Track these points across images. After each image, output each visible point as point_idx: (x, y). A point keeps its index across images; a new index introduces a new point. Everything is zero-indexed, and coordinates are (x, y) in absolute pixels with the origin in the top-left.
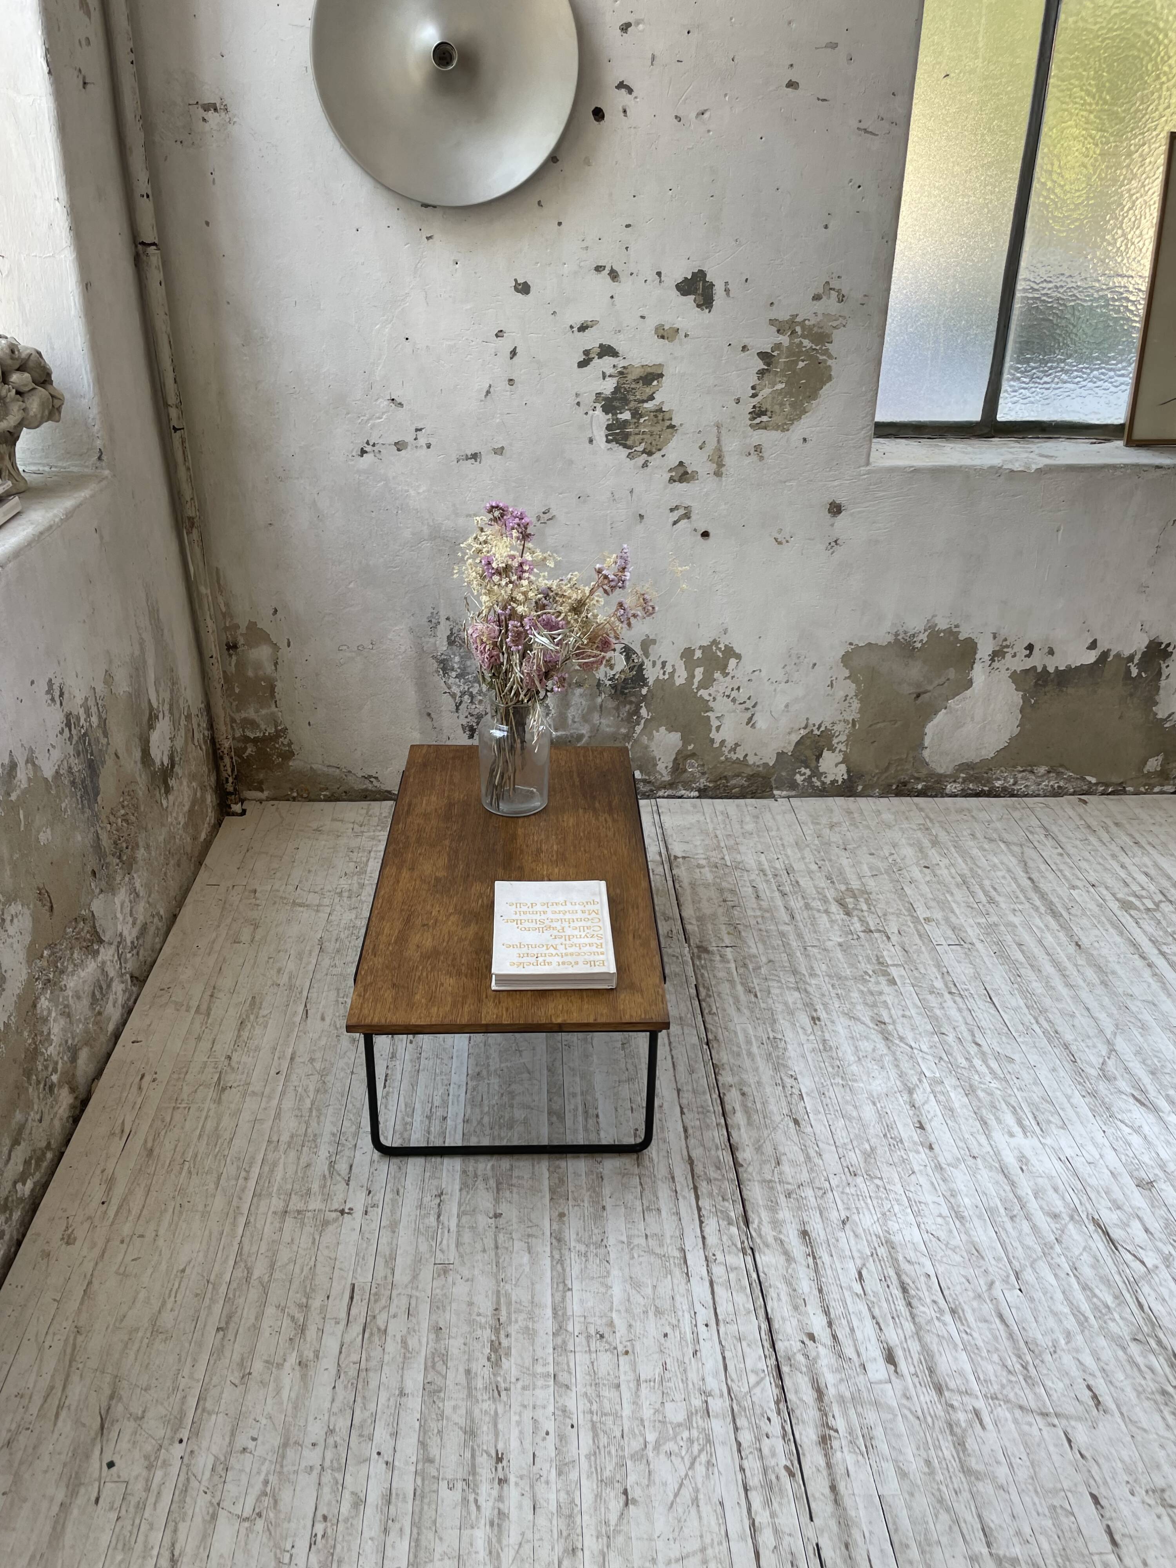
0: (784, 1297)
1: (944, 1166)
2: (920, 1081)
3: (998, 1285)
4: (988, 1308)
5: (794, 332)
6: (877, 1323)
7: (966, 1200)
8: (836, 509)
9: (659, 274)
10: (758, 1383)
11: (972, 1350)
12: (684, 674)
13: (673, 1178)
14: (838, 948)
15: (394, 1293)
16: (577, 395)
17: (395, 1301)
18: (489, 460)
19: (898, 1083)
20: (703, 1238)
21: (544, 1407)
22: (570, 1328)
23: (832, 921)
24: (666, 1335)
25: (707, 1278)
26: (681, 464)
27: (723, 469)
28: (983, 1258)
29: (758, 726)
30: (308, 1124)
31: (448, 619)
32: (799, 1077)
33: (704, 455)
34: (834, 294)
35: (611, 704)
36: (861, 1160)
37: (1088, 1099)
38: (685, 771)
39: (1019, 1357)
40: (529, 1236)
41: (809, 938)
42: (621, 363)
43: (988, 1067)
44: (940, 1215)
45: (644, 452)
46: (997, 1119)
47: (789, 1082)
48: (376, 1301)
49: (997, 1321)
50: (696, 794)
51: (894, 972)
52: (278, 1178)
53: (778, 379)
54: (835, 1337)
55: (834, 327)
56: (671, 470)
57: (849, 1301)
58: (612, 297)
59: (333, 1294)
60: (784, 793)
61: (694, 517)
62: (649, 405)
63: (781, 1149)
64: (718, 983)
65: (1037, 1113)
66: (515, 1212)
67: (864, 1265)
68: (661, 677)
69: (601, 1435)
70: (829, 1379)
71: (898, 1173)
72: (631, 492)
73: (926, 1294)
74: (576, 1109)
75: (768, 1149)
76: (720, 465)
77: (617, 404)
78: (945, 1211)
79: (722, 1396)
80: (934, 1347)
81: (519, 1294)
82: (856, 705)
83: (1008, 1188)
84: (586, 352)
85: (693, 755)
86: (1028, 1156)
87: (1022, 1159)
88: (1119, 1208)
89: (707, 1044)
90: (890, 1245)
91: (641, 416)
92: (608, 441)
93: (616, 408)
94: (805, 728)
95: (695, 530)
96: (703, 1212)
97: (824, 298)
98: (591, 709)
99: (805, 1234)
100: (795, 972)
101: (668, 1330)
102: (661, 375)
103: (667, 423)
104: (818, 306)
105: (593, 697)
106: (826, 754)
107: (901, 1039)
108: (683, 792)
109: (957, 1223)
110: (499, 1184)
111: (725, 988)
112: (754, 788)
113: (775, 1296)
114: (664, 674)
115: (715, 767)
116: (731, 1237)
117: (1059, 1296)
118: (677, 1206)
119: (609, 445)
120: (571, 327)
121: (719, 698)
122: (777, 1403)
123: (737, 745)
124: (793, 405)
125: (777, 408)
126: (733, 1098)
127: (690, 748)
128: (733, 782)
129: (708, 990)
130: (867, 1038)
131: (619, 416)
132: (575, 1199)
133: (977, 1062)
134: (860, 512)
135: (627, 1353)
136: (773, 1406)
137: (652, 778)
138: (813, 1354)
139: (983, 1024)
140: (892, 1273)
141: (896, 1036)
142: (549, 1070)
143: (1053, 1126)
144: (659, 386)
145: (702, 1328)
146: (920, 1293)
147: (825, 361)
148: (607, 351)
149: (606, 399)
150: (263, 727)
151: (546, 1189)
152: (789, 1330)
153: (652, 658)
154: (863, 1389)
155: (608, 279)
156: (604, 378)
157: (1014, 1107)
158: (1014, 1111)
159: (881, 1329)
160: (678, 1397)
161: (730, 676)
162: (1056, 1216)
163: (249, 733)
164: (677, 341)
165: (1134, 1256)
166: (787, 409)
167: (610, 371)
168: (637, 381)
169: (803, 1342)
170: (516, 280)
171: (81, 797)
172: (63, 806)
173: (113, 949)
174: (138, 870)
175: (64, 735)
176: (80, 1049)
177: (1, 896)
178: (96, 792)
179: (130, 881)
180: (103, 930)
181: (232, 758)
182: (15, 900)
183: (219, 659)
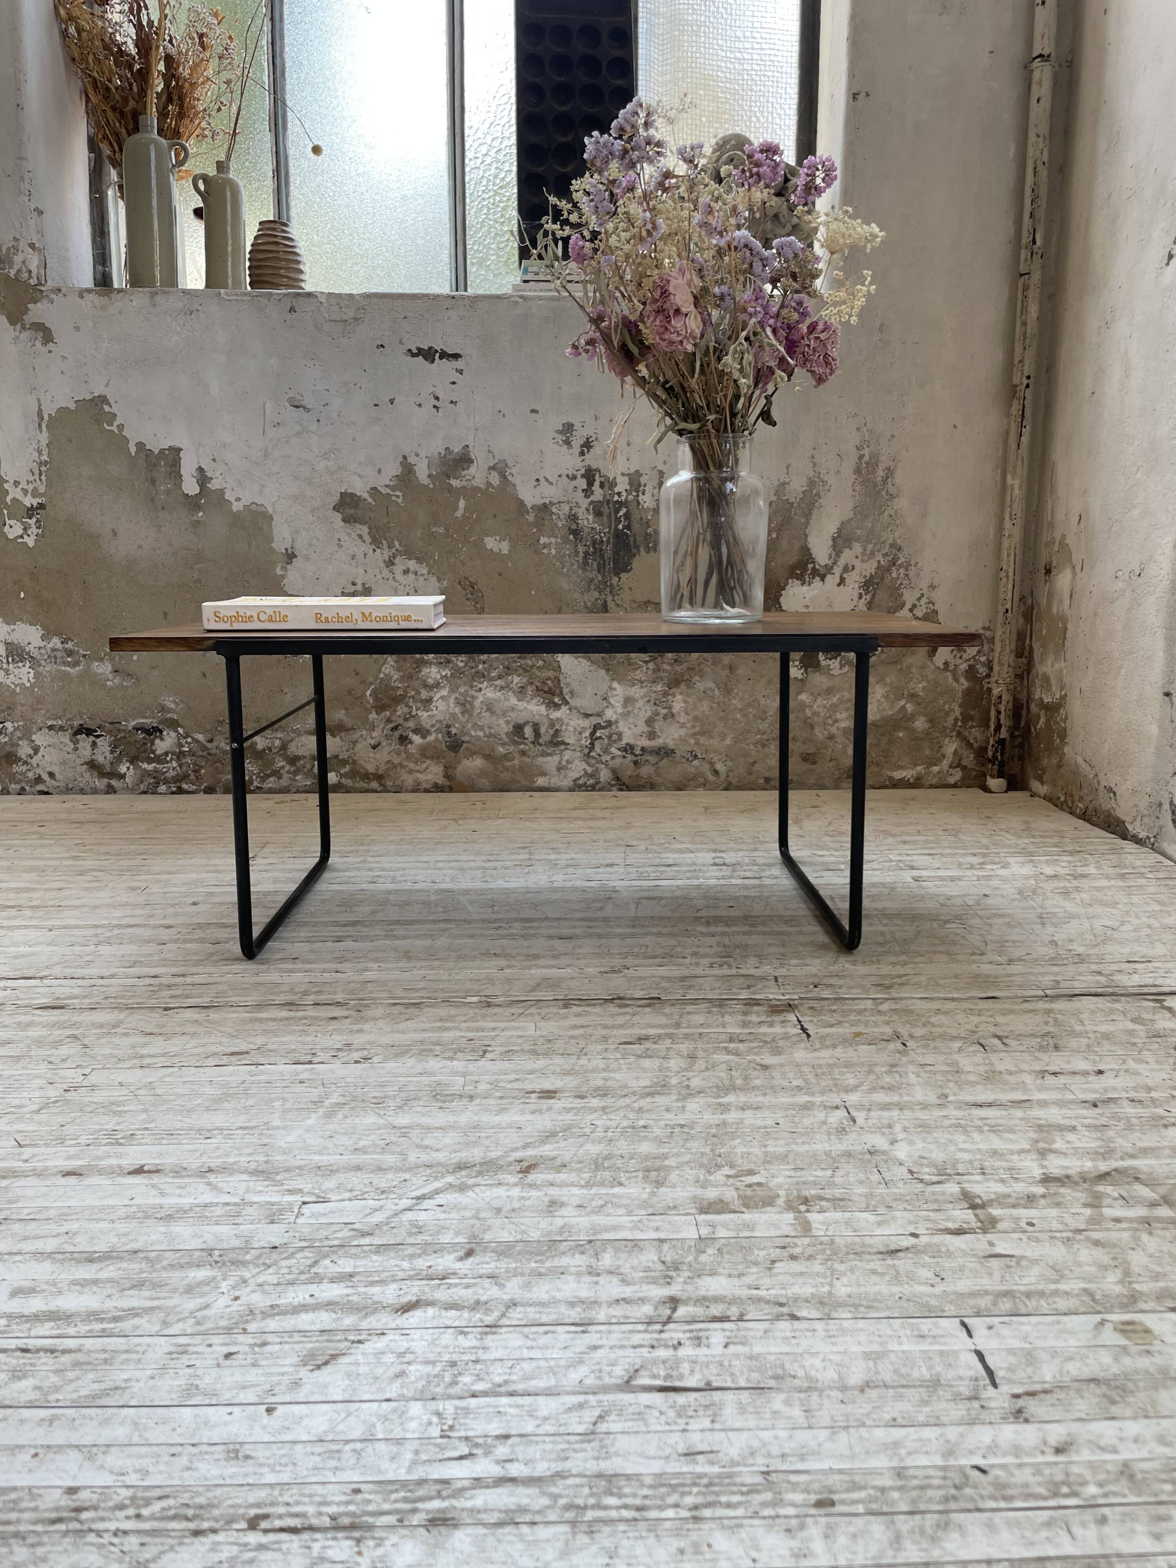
2: (293, 1193)
19: (297, 1163)
150: (1053, 688)
171: (586, 553)
172: (543, 540)
173: (587, 723)
174: (688, 695)
175: (575, 483)
176: (473, 754)
177: (397, 543)
178: (621, 566)
179: (666, 694)
180: (572, 692)
181: (999, 713)
182: (420, 560)
183: (1011, 574)
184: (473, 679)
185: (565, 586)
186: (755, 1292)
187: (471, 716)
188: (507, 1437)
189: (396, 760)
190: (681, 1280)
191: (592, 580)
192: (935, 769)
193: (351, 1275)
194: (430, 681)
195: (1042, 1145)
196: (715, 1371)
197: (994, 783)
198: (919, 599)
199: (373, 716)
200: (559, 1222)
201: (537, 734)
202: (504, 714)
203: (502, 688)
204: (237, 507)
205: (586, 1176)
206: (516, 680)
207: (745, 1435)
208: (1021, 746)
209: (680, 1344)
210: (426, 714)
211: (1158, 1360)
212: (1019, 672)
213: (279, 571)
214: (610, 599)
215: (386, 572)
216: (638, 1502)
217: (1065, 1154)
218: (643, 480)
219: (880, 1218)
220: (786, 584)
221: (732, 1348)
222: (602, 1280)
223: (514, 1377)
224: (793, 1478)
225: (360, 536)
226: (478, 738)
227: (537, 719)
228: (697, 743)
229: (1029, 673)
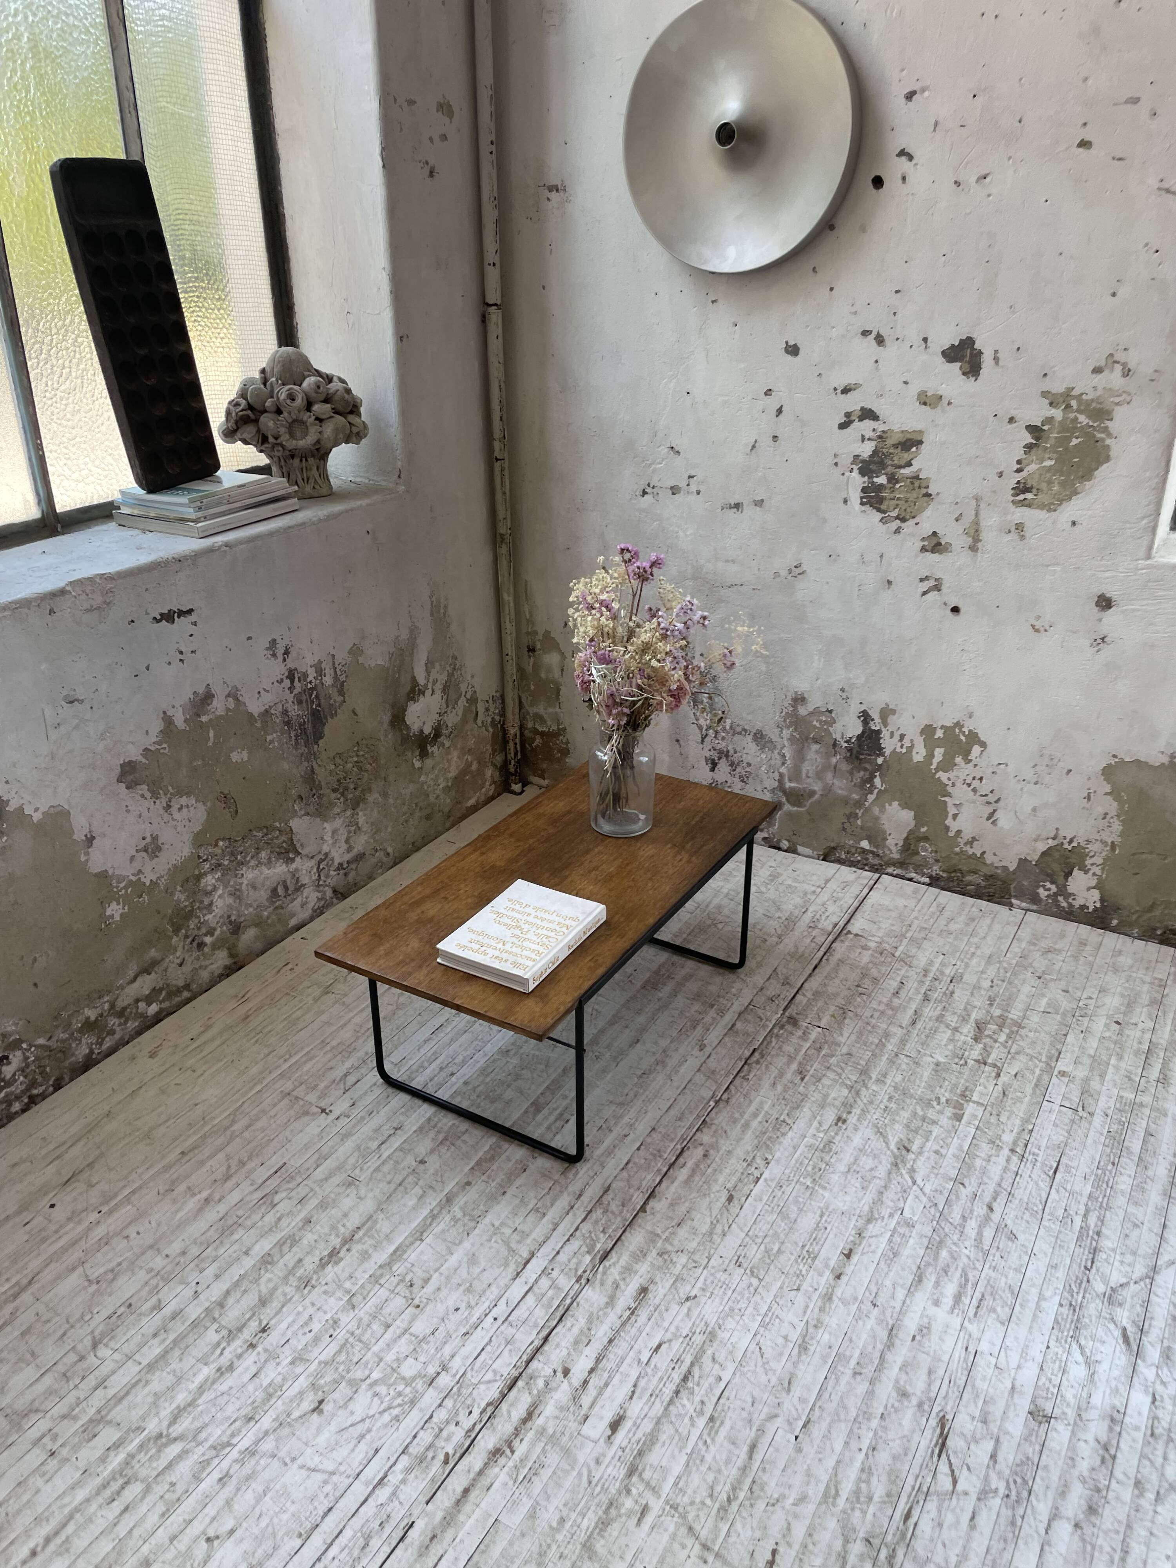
0: (576, 1330)
1: (834, 1298)
2: (891, 1215)
3: (779, 1422)
4: (749, 1434)
5: (1068, 406)
6: (633, 1392)
7: (826, 1337)
8: (1105, 603)
9: (925, 340)
10: (489, 1382)
11: (694, 1459)
12: (923, 752)
13: (580, 1195)
14: (932, 1066)
15: (305, 1182)
16: (836, 455)
17: (299, 1189)
18: (749, 511)
19: (866, 1208)
20: (558, 1253)
21: (325, 1312)
22: (394, 1268)
23: (951, 1040)
24: (457, 1309)
25: (529, 1285)
26: (935, 534)
27: (979, 545)
28: (789, 1391)
29: (1000, 823)
30: (357, 1038)
31: (702, 655)
32: (772, 1163)
33: (959, 528)
34: (1118, 368)
35: (845, 767)
36: (759, 1256)
37: (1065, 1310)
38: (917, 853)
39: (734, 1489)
40: (431, 1187)
41: (911, 1048)
42: (880, 427)
43: (980, 1234)
44: (786, 1338)
45: (897, 518)
46: (937, 1284)
47: (759, 1161)
48: (288, 1182)
49: (746, 1449)
50: (927, 880)
51: (970, 1109)
52: (305, 1069)
53: (1047, 456)
54: (585, 1382)
55: (1117, 404)
56: (923, 539)
57: (628, 1361)
58: (876, 361)
59: (267, 1164)
60: (1024, 905)
61: (944, 589)
62: (906, 471)
63: (693, 1214)
64: (777, 1055)
65: (986, 1297)
66: (437, 1166)
67: (670, 1341)
68: (898, 750)
69: (344, 1353)
70: (549, 1410)
71: (783, 1283)
72: (881, 556)
73: (703, 1392)
74: (555, 1109)
75: (682, 1209)
76: (976, 539)
77: (873, 467)
78: (794, 1336)
79: (455, 1375)
80: (663, 1437)
81: (383, 1225)
82: (1117, 826)
83: (880, 1347)
84: (848, 415)
85: (926, 839)
86: (933, 1331)
87: (924, 1330)
88: (985, 1422)
89: (717, 1102)
90: (712, 1336)
91: (897, 482)
92: (862, 504)
93: (872, 472)
94: (1054, 838)
95: (945, 604)
96: (578, 1233)
97: (1106, 372)
98: (826, 768)
99: (644, 1290)
100: (864, 1072)
101: (463, 1306)
102: (921, 442)
103: (924, 491)
104: (1099, 380)
105: (827, 756)
106: (1076, 872)
107: (912, 1171)
108: (913, 875)
109: (796, 1351)
110: (446, 1139)
111: (781, 1061)
112: (991, 890)
113: (569, 1324)
114: (902, 747)
115: (948, 857)
116: (579, 1263)
117: (831, 1463)
118: (562, 1219)
119: (864, 508)
120: (835, 389)
121: (959, 784)
122: (488, 1405)
123: (974, 839)
124: (1063, 484)
125: (1044, 486)
126: (694, 1155)
127: (923, 830)
128: (969, 878)
129: (762, 1056)
130: (875, 1157)
131: (875, 480)
132: (489, 1177)
133: (972, 1226)
134: (1134, 610)
135: (418, 1306)
136: (483, 1405)
137: (880, 852)
138: (553, 1385)
139: (1018, 1193)
140: (688, 1360)
141: (909, 1166)
142: (564, 1070)
143: (993, 1315)
144: (917, 454)
145: (490, 1319)
146: (696, 1388)
147: (1103, 440)
148: (868, 414)
149: (863, 461)
150: (549, 723)
151: (476, 1159)
152: (553, 1357)
153: (890, 728)
154: (567, 1435)
155: (874, 343)
156: (863, 440)
157: (967, 1281)
158: (963, 1286)
159: (631, 1398)
160: (422, 1359)
161: (972, 764)
162: (904, 1395)
163: (537, 726)
164: (939, 409)
165: (953, 1471)
166: (1055, 488)
167: (869, 434)
168: (896, 446)
169: (555, 1372)
170: (787, 342)
171: (296, 736)
172: (269, 738)
173: (313, 863)
174: (366, 809)
175: (283, 685)
176: (246, 927)
177: (170, 788)
178: (318, 736)
180: (302, 845)
182: (188, 795)
184: (237, 870)
185: (287, 767)
187: (241, 900)
189: (197, 965)
190: (1000, 1143)
191: (302, 755)
192: (484, 792)
193: (964, 1217)
194: (209, 888)
197: (515, 787)
198: (467, 687)
199: (175, 939)
201: (286, 888)
202: (262, 885)
203: (257, 866)
204: (37, 817)
206: (264, 855)
209: (1035, 1158)
210: (211, 916)
213: (83, 858)
214: (314, 763)
215: (166, 817)
218: (323, 666)
220: (407, 706)
225: (142, 796)
226: (249, 914)
227: (283, 877)
228: (375, 841)
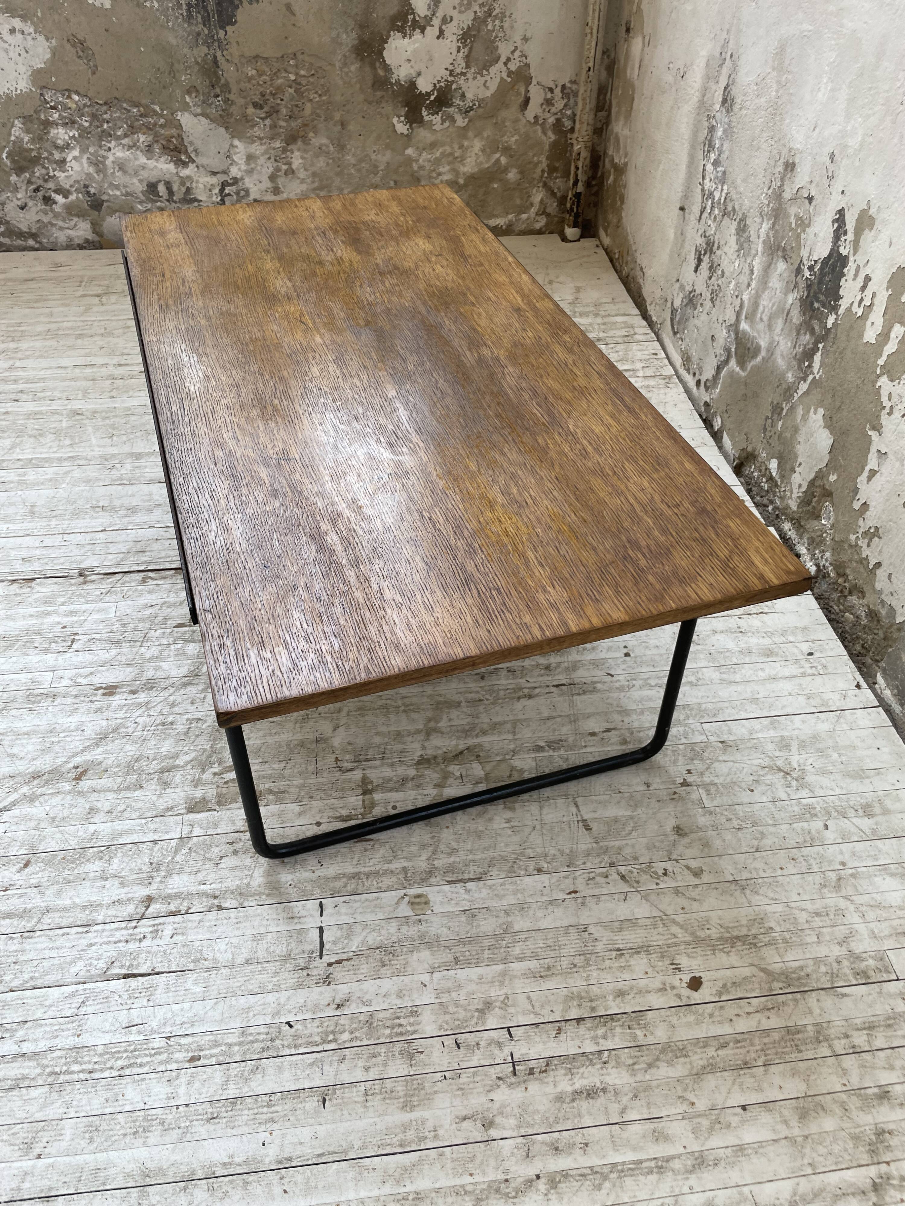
12: (879, 325)
35: (796, 316)
68: (856, 307)
98: (780, 310)
105: (788, 288)
112: (864, 643)
114: (860, 303)
121: (897, 413)
123: (876, 532)
127: (831, 477)
128: (849, 602)
137: (782, 489)
153: (857, 258)
173: (215, 180)
174: (305, 151)
176: (114, 211)
178: (226, 18)
179: (284, 150)
180: (196, 150)
181: (577, 168)
183: (595, 31)
184: (101, 139)
185: (173, 41)
186: (202, 887)
187: (105, 176)
188: (25, 1022)
189: (45, 219)
190: (159, 879)
191: (198, 34)
192: (524, 216)
194: (60, 142)
195: (432, 724)
196: (159, 960)
197: (571, 232)
198: (513, 52)
199: (13, 178)
200: (92, 828)
202: (136, 173)
203: (130, 147)
205: (119, 780)
206: (142, 138)
207: (164, 1009)
208: (596, 194)
209: (144, 937)
210: (63, 175)
211: (423, 928)
212: (599, 125)
214: (219, 54)
216: (90, 1067)
217: (442, 733)
219: (302, 809)
220: (389, 36)
221: (175, 937)
222: (108, 884)
223: (37, 975)
224: (183, 1041)
226: (117, 197)
227: (167, 177)
229: (607, 126)
